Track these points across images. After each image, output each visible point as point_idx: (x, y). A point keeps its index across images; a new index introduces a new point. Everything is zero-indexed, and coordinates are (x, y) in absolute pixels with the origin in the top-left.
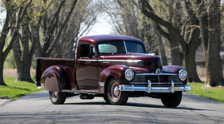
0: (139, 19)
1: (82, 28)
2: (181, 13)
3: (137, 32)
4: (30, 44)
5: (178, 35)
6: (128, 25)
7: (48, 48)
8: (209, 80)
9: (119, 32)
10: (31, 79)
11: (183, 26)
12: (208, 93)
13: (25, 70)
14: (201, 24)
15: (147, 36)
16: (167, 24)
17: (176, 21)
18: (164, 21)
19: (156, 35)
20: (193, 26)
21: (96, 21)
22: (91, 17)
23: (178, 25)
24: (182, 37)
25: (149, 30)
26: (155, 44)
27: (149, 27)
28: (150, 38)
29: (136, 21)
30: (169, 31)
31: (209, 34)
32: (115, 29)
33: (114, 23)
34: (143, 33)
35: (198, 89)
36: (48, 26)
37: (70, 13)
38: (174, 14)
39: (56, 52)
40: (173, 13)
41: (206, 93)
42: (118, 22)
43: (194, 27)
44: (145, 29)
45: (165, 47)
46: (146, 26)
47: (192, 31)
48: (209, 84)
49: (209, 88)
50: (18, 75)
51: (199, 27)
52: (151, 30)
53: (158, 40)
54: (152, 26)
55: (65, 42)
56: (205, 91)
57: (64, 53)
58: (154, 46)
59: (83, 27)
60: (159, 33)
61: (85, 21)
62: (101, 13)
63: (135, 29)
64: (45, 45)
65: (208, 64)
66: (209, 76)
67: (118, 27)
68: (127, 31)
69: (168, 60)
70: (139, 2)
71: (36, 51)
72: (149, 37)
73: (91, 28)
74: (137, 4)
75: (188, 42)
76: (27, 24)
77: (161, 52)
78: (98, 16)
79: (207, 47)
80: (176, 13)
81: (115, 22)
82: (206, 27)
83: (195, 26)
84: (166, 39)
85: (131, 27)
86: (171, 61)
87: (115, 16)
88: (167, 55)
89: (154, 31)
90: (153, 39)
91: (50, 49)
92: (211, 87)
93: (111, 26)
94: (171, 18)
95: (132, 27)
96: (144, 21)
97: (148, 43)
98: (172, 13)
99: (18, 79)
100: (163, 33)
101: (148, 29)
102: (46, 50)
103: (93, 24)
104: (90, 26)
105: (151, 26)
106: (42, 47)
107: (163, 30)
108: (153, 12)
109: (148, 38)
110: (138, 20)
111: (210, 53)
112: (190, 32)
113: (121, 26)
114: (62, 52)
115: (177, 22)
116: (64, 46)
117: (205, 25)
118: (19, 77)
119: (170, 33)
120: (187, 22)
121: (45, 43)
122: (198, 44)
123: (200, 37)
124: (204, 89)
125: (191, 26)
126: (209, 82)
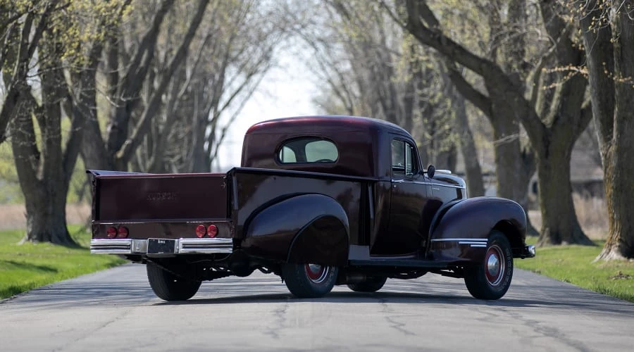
0: (398, 54)
1: (230, 84)
2: (524, 30)
3: (393, 93)
4: (66, 124)
5: (516, 99)
6: (366, 75)
7: (124, 142)
8: (617, 236)
9: (338, 93)
10: (67, 234)
11: (532, 73)
12: (617, 277)
13: (50, 209)
14: (589, 63)
15: (422, 104)
16: (484, 65)
17: (510, 59)
18: (476, 57)
19: (449, 102)
20: (567, 68)
21: (271, 62)
22: (254, 51)
23: (517, 70)
24: (530, 105)
25: (427, 86)
26: (447, 127)
27: (429, 77)
28: (429, 111)
29: (389, 59)
30: (489, 88)
31: (617, 92)
32: (328, 86)
33: (323, 69)
34: (409, 95)
35: (582, 267)
36: (123, 75)
37: (191, 35)
38: (503, 36)
39: (150, 155)
40: (502, 32)
41: (609, 278)
42: (337, 66)
43: (570, 70)
44: (416, 84)
45: (475, 137)
46: (419, 74)
47: (558, 85)
48: (616, 249)
49: (616, 263)
50: (28, 224)
51: (584, 71)
52: (432, 86)
53: (453, 115)
54: (438, 75)
55: (177, 123)
56: (606, 273)
57: (172, 156)
58: (444, 132)
59: (233, 79)
60: (458, 95)
61: (239, 64)
62: (287, 39)
63: (386, 84)
64: (116, 131)
65: (613, 188)
66: (617, 225)
67: (337, 81)
68: (362, 90)
69: (485, 178)
70: (398, 4)
71: (88, 149)
72: (426, 106)
73: (257, 84)
74: (393, 10)
75: (548, 120)
77: (463, 151)
78: (276, 49)
79: (611, 133)
80: (511, 33)
81: (325, 65)
82: (606, 72)
83: (574, 68)
84: (481, 113)
85: (373, 79)
86: (494, 178)
87: (328, 47)
88: (481, 162)
89: (442, 90)
90: (439, 112)
91: (128, 145)
92: (623, 259)
93: (315, 78)
94: (494, 47)
95: (378, 78)
96: (413, 60)
97: (425, 125)
98: (499, 30)
99: (30, 237)
100: (469, 93)
101: (424, 82)
102: (118, 149)
103: (264, 72)
104: (255, 78)
105: (433, 73)
106: (105, 137)
107: (469, 86)
108: (439, 28)
109: (423, 110)
110: (394, 57)
111: (619, 151)
112: (553, 90)
113: (346, 77)
114: (168, 153)
115: (512, 61)
116: (175, 136)
117: (604, 64)
118: (33, 228)
119: (491, 93)
120: (544, 59)
121: (113, 128)
122: (579, 126)
123: (584, 105)
124: (602, 265)
125: (560, 69)
126: (618, 244)
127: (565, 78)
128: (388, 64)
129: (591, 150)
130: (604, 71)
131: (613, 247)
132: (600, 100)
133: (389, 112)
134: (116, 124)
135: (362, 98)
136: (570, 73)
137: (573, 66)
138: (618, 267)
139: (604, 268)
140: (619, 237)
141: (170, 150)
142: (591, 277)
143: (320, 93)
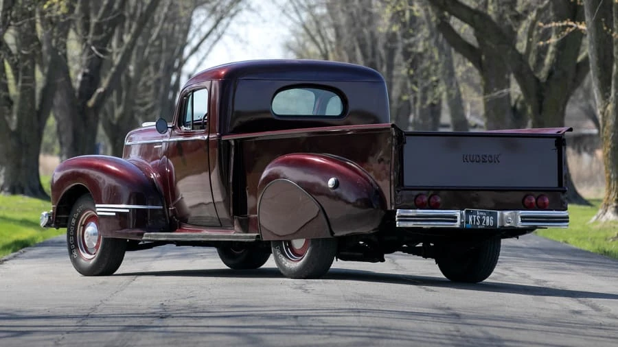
1: (199, 30)
3: (374, 42)
4: (39, 76)
5: (509, 52)
6: (343, 19)
7: (95, 90)
8: (614, 196)
9: (313, 39)
10: (40, 186)
12: (615, 239)
13: (23, 160)
14: (587, 19)
15: (407, 55)
16: (476, 17)
17: (502, 9)
18: (468, 8)
19: (436, 53)
20: (565, 23)
23: (510, 21)
24: (523, 59)
25: (414, 35)
26: (434, 78)
27: (414, 24)
28: (414, 60)
30: (478, 39)
32: (302, 30)
34: (391, 45)
35: (578, 227)
36: (94, 20)
39: (119, 104)
41: (606, 239)
42: (313, 10)
43: (567, 26)
47: (553, 40)
48: (613, 209)
49: (613, 225)
51: (582, 27)
52: (419, 35)
53: (441, 66)
54: (423, 23)
55: (146, 71)
56: (602, 235)
57: (143, 105)
58: (430, 84)
59: (202, 23)
60: (445, 45)
61: (209, 6)
63: (367, 31)
64: (87, 78)
66: (614, 185)
68: (338, 36)
71: (59, 99)
73: (228, 25)
75: (542, 75)
76: (32, 14)
77: (450, 104)
79: (609, 91)
81: (300, 9)
82: (605, 28)
83: (571, 23)
84: (470, 65)
85: (352, 24)
88: (468, 115)
90: (426, 63)
91: (100, 93)
95: (358, 25)
97: (410, 76)
101: (410, 32)
102: (89, 98)
103: (232, 16)
104: (224, 22)
105: (419, 21)
106: (77, 85)
109: (410, 60)
112: (547, 46)
113: (321, 20)
114: (138, 101)
115: (504, 11)
116: (145, 84)
117: (603, 20)
118: (5, 179)
119: (480, 44)
120: (540, 11)
121: (84, 75)
122: (574, 80)
123: (579, 59)
124: (598, 226)
125: (557, 24)
126: (615, 204)
127: (563, 33)
128: (369, 9)
129: (581, 101)
130: (602, 28)
131: (609, 207)
132: (599, 56)
133: (370, 60)
134: (87, 71)
135: (338, 45)
136: (568, 29)
137: (571, 21)
138: (614, 228)
139: (600, 230)
140: (616, 197)
141: (140, 99)
142: (587, 238)
143: (293, 39)
